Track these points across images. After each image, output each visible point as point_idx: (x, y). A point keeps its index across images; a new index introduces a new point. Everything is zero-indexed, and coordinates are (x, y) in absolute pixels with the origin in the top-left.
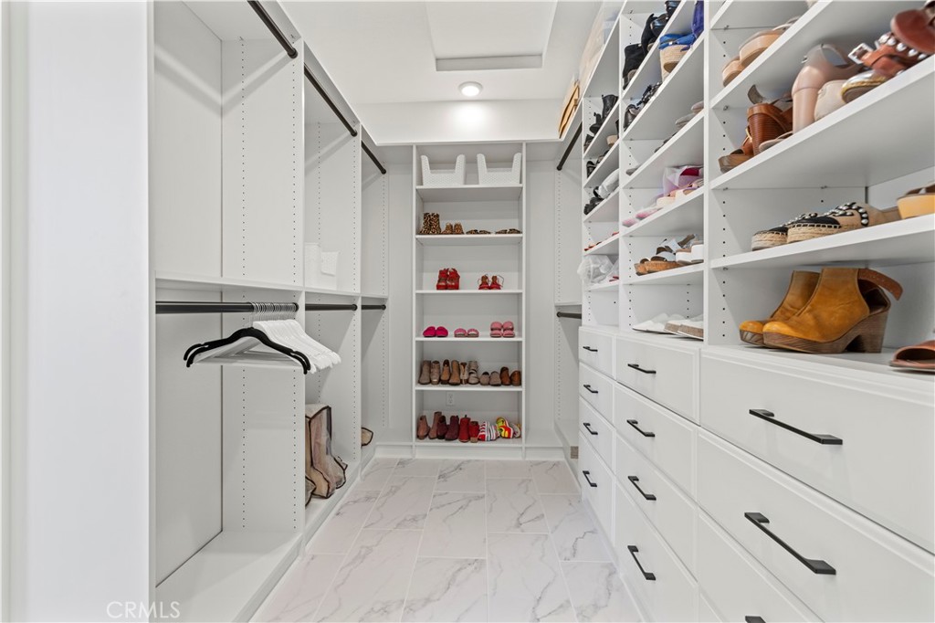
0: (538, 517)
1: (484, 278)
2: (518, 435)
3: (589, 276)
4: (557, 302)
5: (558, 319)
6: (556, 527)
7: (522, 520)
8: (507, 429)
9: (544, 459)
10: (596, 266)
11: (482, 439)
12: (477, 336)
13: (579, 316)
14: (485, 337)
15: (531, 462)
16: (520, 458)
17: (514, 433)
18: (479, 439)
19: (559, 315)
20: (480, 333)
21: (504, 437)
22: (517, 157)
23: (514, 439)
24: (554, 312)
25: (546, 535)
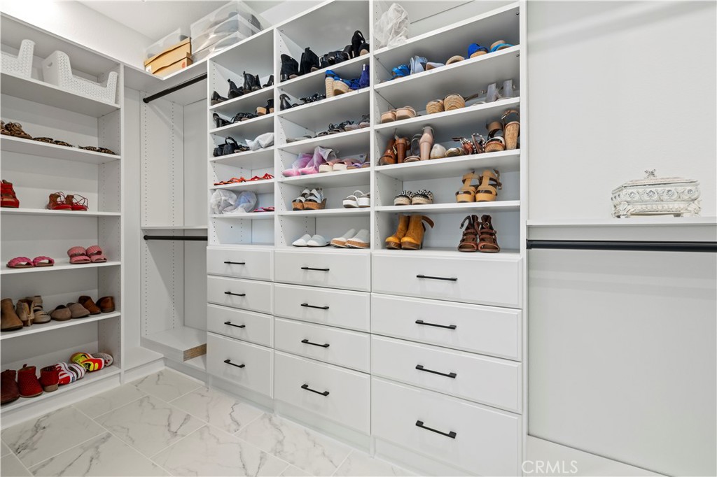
0: (185, 419)
1: (53, 198)
2: (110, 363)
3: (219, 206)
4: (144, 225)
5: (144, 241)
6: (208, 416)
7: (174, 428)
8: (94, 361)
9: (145, 375)
10: (226, 198)
11: (67, 381)
12: (51, 263)
13: (205, 239)
14: (62, 265)
15: (132, 383)
16: (118, 385)
17: (105, 362)
18: (60, 385)
19: (146, 238)
20: (56, 261)
21: (94, 371)
22: (112, 76)
23: (106, 369)
24: (140, 235)
25: (205, 426)
